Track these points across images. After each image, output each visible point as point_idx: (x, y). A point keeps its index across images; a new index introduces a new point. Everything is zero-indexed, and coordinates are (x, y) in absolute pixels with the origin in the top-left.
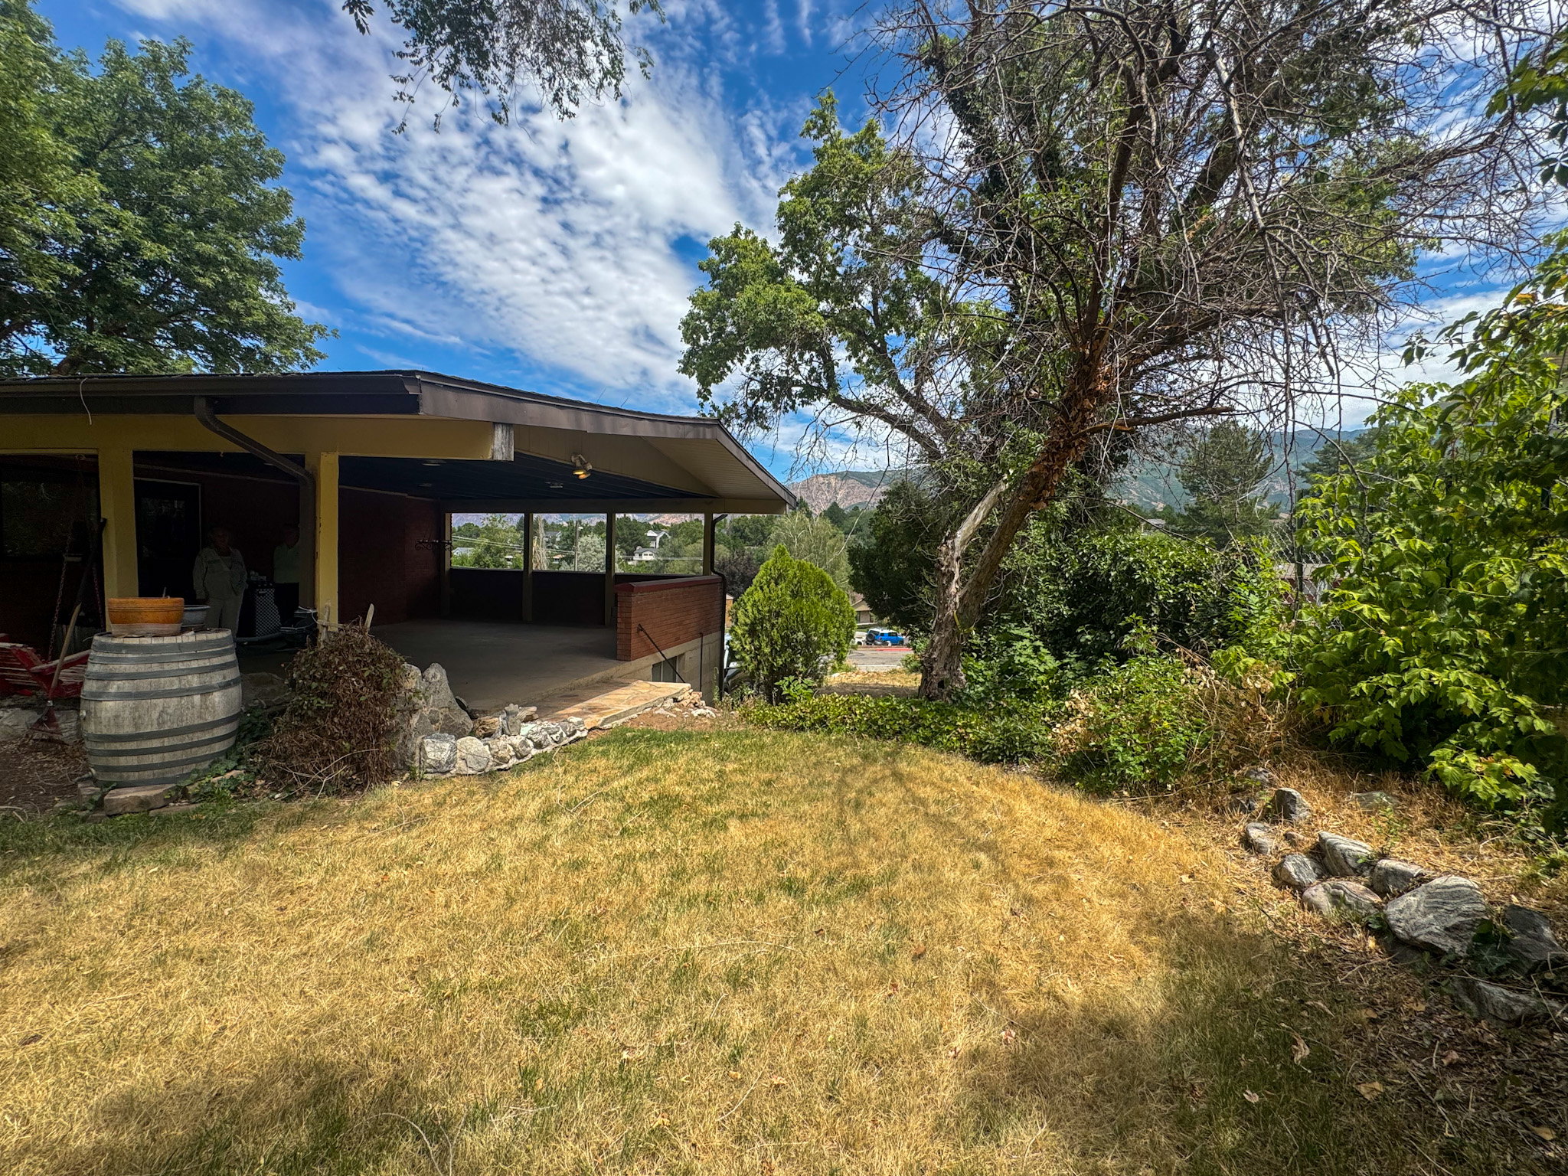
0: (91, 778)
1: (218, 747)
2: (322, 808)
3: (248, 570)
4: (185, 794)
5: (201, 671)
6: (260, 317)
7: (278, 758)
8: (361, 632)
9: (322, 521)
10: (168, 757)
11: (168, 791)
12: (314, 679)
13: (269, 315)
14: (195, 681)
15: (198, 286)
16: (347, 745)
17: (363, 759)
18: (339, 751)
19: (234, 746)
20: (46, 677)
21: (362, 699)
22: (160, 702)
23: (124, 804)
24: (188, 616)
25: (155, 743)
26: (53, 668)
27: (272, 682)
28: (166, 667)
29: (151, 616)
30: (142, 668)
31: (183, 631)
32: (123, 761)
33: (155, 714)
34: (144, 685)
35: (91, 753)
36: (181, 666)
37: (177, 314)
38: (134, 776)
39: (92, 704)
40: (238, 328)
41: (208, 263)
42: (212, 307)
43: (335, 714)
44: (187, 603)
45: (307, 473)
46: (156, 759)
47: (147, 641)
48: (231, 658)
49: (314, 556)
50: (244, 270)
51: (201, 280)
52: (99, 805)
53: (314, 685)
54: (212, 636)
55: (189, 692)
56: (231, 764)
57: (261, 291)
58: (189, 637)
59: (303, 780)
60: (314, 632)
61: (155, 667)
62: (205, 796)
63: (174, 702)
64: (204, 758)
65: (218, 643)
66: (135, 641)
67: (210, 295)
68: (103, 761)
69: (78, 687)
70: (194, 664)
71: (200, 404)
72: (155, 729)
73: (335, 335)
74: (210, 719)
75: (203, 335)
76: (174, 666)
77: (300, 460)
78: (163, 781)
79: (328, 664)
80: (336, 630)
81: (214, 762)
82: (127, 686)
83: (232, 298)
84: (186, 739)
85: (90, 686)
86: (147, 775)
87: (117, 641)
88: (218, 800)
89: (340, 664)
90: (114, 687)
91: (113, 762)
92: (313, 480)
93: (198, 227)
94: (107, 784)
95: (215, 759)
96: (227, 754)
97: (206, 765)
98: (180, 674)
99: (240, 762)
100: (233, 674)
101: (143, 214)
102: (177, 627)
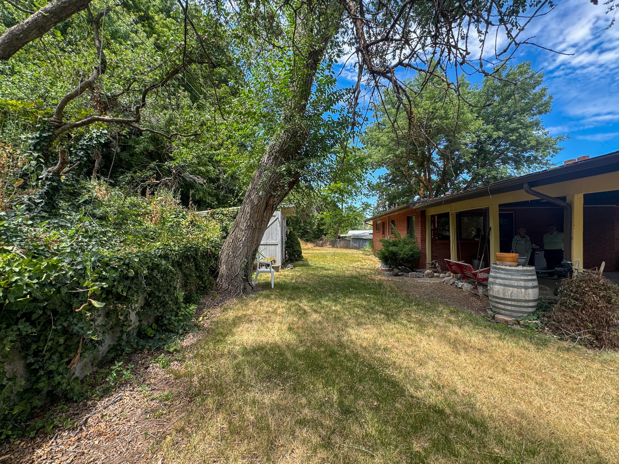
0: (491, 308)
1: (530, 310)
2: (578, 349)
3: (532, 243)
4: (519, 323)
5: (525, 280)
6: (533, 143)
7: (554, 321)
8: (597, 274)
9: (575, 224)
10: (513, 308)
11: (514, 320)
12: (572, 291)
13: (537, 141)
14: (522, 284)
15: (510, 140)
16: (590, 325)
17: (600, 334)
18: (586, 327)
19: (535, 312)
20: (475, 275)
21: (599, 306)
22: (511, 289)
23: (500, 320)
24: (519, 260)
25: (509, 303)
26: (477, 273)
27: (546, 290)
28: (513, 277)
29: (508, 259)
30: (506, 276)
31: (518, 265)
32: (500, 306)
33: (510, 292)
34: (507, 282)
35: (491, 301)
36: (518, 278)
37: (503, 153)
38: (503, 312)
39: (491, 286)
40: (525, 150)
41: (513, 130)
42: (515, 146)
43: (583, 309)
44: (520, 256)
45: (567, 204)
46: (509, 308)
47: (507, 267)
48: (535, 277)
49: (570, 238)
50: (527, 127)
51: (511, 138)
52: (494, 318)
53: (572, 294)
54: (529, 268)
55: (521, 287)
56: (535, 318)
57: (534, 132)
58: (520, 268)
59: (567, 334)
60: (571, 272)
61: (510, 277)
62: (527, 327)
63: (516, 289)
64: (525, 313)
65: (530, 271)
66: (504, 267)
67: (514, 142)
68: (494, 304)
69: (487, 279)
70: (522, 278)
71: (526, 186)
72: (509, 298)
73: (568, 137)
74: (527, 299)
75: (512, 158)
76: (516, 277)
77: (564, 199)
78: (512, 316)
79: (578, 287)
80: (582, 272)
81: (529, 315)
82: (501, 281)
83: (522, 140)
84: (519, 304)
85: (490, 280)
86: (507, 313)
87: (498, 266)
88: (531, 330)
89: (585, 287)
90: (498, 281)
91: (497, 305)
92: (570, 207)
93: (510, 120)
94: (495, 312)
95: (529, 314)
96: (533, 313)
97: (526, 315)
98: (517, 280)
99: (538, 317)
100: (536, 283)
101: (493, 124)
102: (516, 264)
